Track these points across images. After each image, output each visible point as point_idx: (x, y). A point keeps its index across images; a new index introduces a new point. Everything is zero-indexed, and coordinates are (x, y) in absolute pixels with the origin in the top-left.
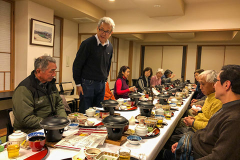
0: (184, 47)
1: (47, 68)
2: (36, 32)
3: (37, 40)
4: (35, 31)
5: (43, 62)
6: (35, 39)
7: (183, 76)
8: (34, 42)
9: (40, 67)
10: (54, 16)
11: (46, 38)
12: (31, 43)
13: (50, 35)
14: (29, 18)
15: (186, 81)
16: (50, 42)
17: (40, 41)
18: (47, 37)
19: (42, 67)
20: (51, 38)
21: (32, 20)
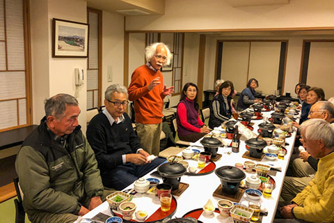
0: (282, 43)
1: (64, 114)
2: (61, 38)
3: (63, 50)
4: (59, 37)
5: (57, 106)
6: (59, 48)
7: (280, 87)
8: (58, 53)
9: (53, 113)
10: (88, 8)
11: (75, 45)
12: (54, 56)
13: (82, 41)
14: (50, 17)
15: (284, 94)
16: (83, 50)
17: (67, 50)
18: (78, 44)
19: (56, 114)
20: (84, 44)
21: (54, 21)
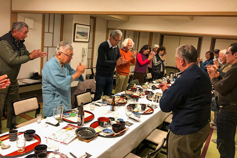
0: (199, 38)
2: (78, 33)
6: (77, 37)
8: (76, 40)
10: (90, 17)
11: (84, 36)
12: (74, 41)
13: (87, 34)
14: (74, 22)
16: (87, 39)
17: (80, 38)
20: (87, 36)
21: (75, 24)
